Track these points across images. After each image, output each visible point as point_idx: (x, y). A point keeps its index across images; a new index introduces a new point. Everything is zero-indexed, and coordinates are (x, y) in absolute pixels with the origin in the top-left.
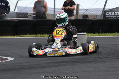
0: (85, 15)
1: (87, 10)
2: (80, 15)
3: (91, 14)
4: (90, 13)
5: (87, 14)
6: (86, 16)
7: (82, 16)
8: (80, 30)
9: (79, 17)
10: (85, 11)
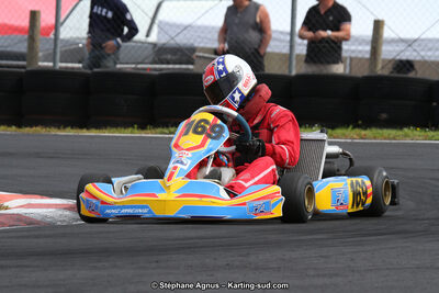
0: (401, 61)
1: (410, 43)
2: (384, 60)
3: (427, 58)
4: (422, 53)
5: (411, 58)
6: (405, 65)
7: (390, 66)
8: (384, 116)
9: (380, 66)
10: (402, 47)
